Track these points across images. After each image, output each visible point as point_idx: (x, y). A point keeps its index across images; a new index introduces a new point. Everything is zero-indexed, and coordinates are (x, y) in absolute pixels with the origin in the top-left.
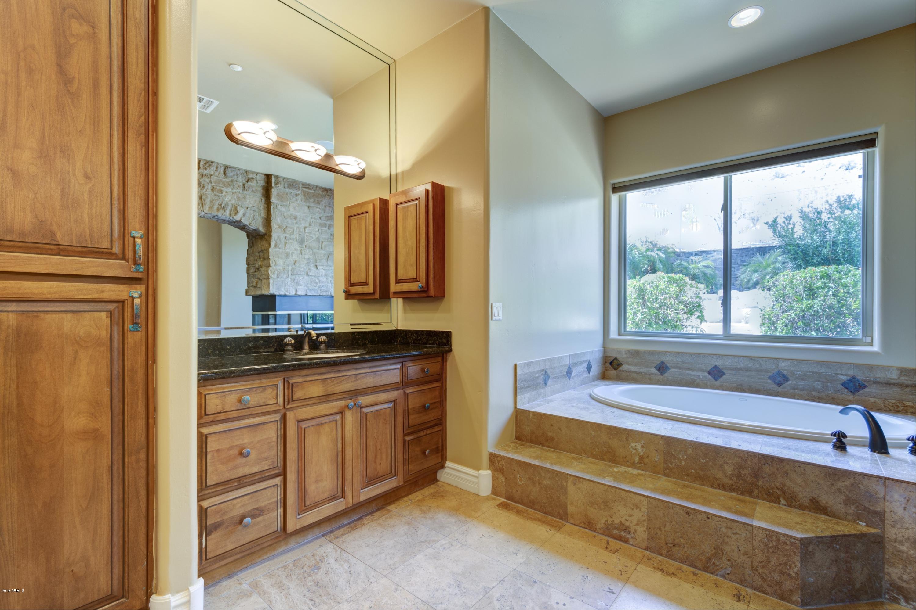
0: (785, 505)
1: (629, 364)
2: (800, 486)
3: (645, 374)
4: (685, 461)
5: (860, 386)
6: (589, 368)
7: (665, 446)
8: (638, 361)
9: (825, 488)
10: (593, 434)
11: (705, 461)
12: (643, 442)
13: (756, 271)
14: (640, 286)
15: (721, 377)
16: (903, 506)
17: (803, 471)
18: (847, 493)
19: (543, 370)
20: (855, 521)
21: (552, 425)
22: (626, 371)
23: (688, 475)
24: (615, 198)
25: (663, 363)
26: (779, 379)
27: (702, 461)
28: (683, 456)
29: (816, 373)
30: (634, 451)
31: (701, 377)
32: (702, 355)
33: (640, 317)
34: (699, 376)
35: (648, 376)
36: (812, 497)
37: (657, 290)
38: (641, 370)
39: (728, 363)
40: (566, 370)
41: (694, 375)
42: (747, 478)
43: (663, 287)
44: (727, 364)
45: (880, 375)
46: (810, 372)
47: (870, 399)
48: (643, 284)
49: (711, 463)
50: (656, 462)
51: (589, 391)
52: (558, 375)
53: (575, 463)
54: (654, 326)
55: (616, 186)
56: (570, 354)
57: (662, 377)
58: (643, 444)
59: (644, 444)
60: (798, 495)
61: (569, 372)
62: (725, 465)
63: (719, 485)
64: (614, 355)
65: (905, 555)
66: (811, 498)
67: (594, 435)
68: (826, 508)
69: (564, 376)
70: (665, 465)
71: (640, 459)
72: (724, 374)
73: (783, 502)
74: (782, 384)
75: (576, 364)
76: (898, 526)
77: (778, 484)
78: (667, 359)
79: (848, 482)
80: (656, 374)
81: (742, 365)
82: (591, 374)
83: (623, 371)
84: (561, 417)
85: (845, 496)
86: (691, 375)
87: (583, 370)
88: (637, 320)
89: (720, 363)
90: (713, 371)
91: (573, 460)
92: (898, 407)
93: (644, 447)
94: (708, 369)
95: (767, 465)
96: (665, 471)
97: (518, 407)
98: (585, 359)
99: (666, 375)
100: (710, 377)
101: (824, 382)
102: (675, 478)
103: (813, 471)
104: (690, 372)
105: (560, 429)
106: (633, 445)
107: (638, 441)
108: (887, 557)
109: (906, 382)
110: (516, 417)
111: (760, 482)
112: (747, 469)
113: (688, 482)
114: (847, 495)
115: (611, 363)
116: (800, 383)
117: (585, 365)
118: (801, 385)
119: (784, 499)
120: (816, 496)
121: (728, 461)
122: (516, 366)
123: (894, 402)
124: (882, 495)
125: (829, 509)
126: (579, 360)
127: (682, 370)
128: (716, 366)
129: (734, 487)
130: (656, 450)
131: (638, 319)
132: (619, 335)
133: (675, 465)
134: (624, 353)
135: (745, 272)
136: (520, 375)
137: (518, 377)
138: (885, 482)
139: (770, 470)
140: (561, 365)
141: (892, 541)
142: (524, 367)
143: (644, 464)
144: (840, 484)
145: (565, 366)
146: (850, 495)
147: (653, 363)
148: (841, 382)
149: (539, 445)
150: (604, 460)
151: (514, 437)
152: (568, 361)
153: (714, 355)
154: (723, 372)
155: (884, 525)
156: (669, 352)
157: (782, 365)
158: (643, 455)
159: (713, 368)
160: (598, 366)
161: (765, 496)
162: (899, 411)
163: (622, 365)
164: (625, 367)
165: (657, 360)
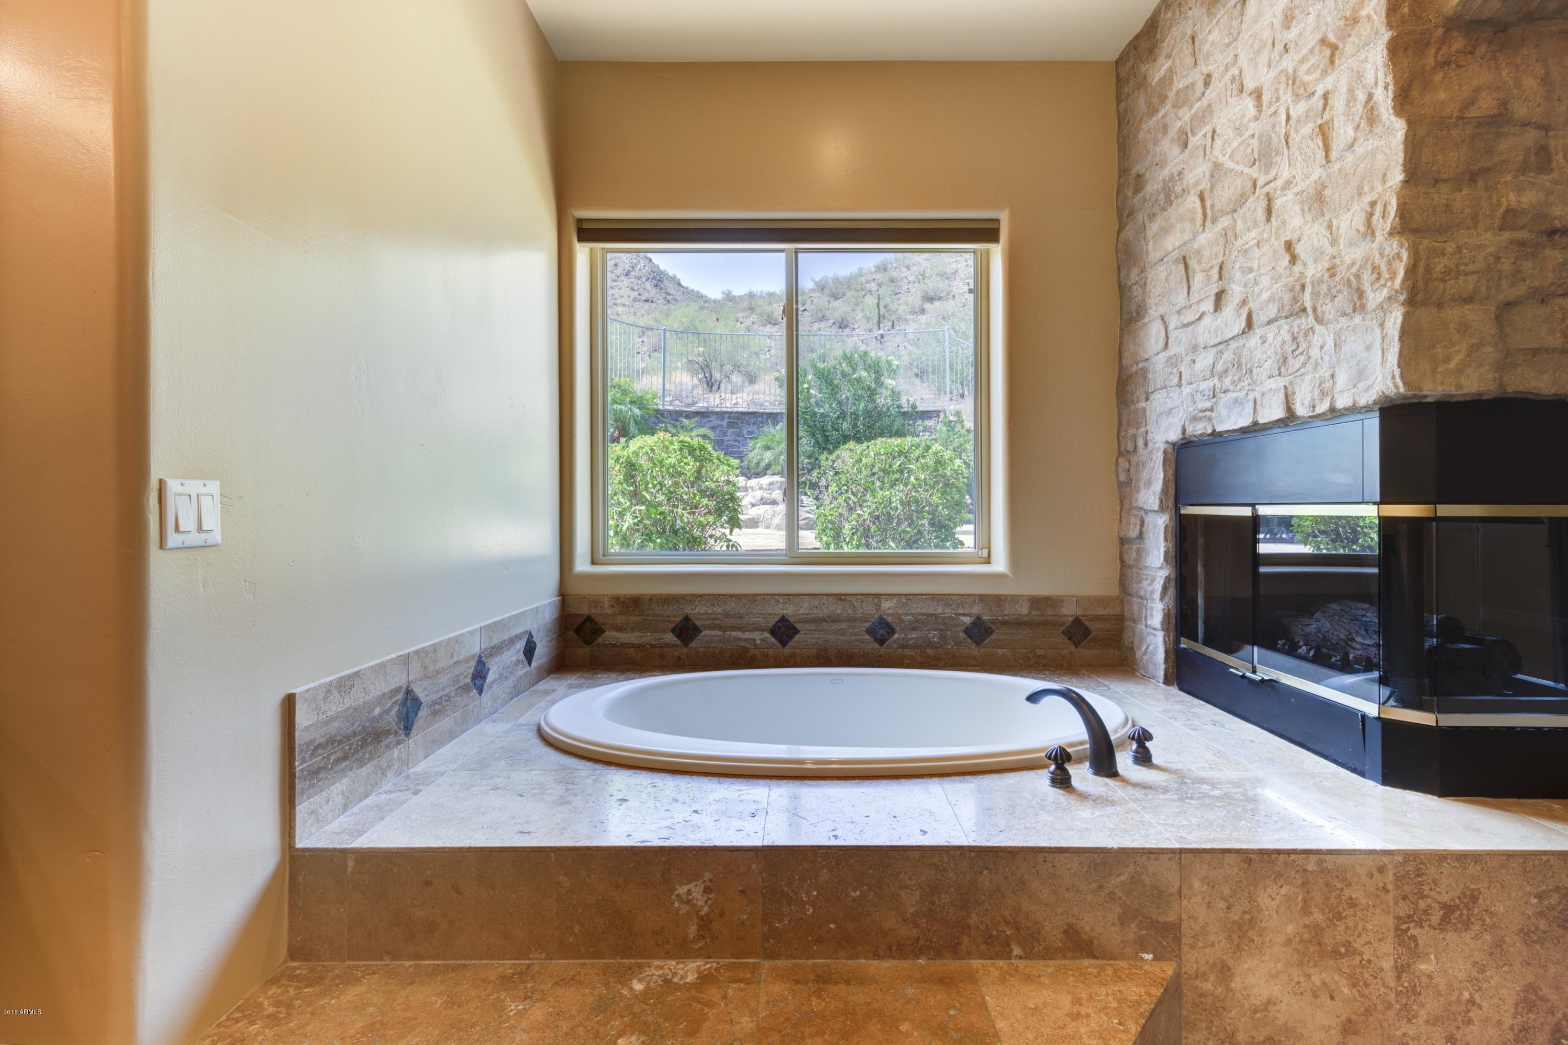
0: (1021, 958)
1: (618, 629)
2: (1047, 905)
3: (653, 646)
4: (813, 906)
5: (986, 631)
6: (529, 651)
7: (764, 875)
8: (637, 619)
9: (1089, 897)
10: (566, 882)
11: (858, 893)
12: (708, 875)
13: (768, 448)
14: (629, 457)
15: (791, 638)
16: (1206, 901)
17: (1051, 870)
18: (1124, 898)
19: (398, 690)
20: (1137, 954)
21: (428, 883)
22: (613, 645)
23: (820, 941)
24: (582, 253)
25: (687, 619)
26: (881, 632)
27: (853, 894)
28: (808, 893)
29: (932, 615)
30: (685, 909)
31: (758, 642)
32: (759, 598)
33: (631, 521)
34: (754, 640)
35: (658, 651)
36: (1068, 924)
37: (662, 466)
38: (645, 639)
39: (804, 609)
40: (472, 671)
41: (746, 639)
42: (948, 913)
43: (672, 460)
44: (801, 611)
45: (1009, 611)
46: (924, 614)
47: (999, 650)
48: (634, 452)
49: (871, 896)
50: (743, 924)
51: (531, 717)
52: (447, 691)
53: (513, 1008)
54: (659, 541)
55: (585, 226)
56: (482, 624)
57: (685, 650)
58: (708, 883)
59: (711, 880)
60: (1043, 926)
61: (480, 675)
62: (902, 893)
63: (890, 948)
64: (585, 610)
65: (1210, 999)
66: (1065, 927)
67: (568, 885)
68: (1091, 942)
69: (465, 689)
70: (766, 928)
71: (700, 928)
72: (797, 631)
73: (1017, 951)
74: (886, 640)
75: (495, 650)
76: (1200, 944)
77: (1007, 912)
78: (696, 611)
79: (1126, 875)
80: (674, 646)
81: (826, 611)
82: (534, 664)
83: (605, 646)
84: (461, 850)
85: (1121, 906)
86: (740, 639)
87: (514, 659)
88: (624, 528)
89: (789, 611)
90: (779, 628)
91: (503, 995)
92: (1029, 658)
93: (711, 891)
94: (771, 625)
95: (985, 872)
96: (766, 945)
97: (300, 844)
98: (521, 630)
99: (693, 644)
100: (773, 639)
101: (941, 630)
102: (792, 957)
103: (1069, 866)
104: (738, 634)
105: (457, 890)
106: (682, 890)
107: (696, 876)
108: (1184, 1013)
109: (1037, 618)
110: (293, 878)
111: (973, 915)
112: (946, 893)
113: (822, 958)
114: (1125, 904)
115: (578, 631)
116: (910, 636)
117: (521, 645)
118: (912, 639)
119: (1019, 943)
120: (1074, 921)
121: (908, 883)
122: (289, 704)
123: (1024, 651)
124: (1174, 889)
125: (1096, 942)
126: (506, 637)
127: (724, 632)
128: (783, 616)
129: (921, 943)
130: (743, 892)
131: (626, 525)
132: (593, 563)
133: (790, 921)
134: (606, 604)
135: (754, 448)
136: (307, 729)
137: (301, 737)
138: (1180, 859)
139: (991, 882)
140: (455, 659)
141: (1191, 979)
142: (326, 698)
143: (712, 938)
144: (1113, 882)
145: (467, 660)
146: (1129, 902)
147: (669, 622)
148: (963, 628)
149: (382, 960)
150: (598, 955)
151: (284, 953)
152: (475, 647)
153: (780, 595)
154: (794, 628)
155: (1180, 949)
156: (700, 596)
157: (886, 605)
158: (708, 914)
159: (779, 621)
160: (549, 641)
161: (983, 947)
162: (1031, 666)
163: (604, 631)
164: (610, 636)
165: (675, 614)
